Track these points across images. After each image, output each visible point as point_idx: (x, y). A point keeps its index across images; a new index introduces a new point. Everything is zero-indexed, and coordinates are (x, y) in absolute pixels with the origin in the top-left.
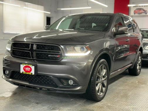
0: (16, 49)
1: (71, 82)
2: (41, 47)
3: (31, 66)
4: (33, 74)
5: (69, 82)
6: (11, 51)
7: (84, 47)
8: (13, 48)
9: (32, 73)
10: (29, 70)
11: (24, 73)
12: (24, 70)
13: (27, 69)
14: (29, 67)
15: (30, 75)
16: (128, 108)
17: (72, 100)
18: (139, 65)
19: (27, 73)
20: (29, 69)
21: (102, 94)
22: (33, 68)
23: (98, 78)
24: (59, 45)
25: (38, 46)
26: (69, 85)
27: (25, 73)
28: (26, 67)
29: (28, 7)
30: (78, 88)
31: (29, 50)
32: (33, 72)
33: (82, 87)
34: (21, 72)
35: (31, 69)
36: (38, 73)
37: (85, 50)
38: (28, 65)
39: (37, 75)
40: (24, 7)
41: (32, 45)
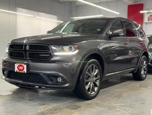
0: (13, 50)
1: (60, 80)
2: (34, 47)
3: (23, 65)
4: (26, 72)
5: (58, 79)
6: (8, 52)
7: (72, 47)
8: (11, 50)
9: (24, 72)
12: (18, 68)
13: (21, 68)
14: (22, 66)
15: (23, 73)
16: (116, 105)
17: (64, 98)
18: (145, 70)
19: (20, 72)
20: (22, 67)
21: (93, 93)
22: (25, 66)
23: (89, 77)
24: (49, 45)
25: (31, 47)
26: (58, 82)
27: (18, 71)
28: (19, 66)
29: (40, 17)
30: (67, 85)
31: (23, 51)
32: (25, 70)
33: (71, 84)
34: (16, 71)
35: (24, 67)
36: (30, 71)
37: (73, 49)
38: (21, 64)
39: (29, 73)
40: (37, 17)
41: (26, 45)
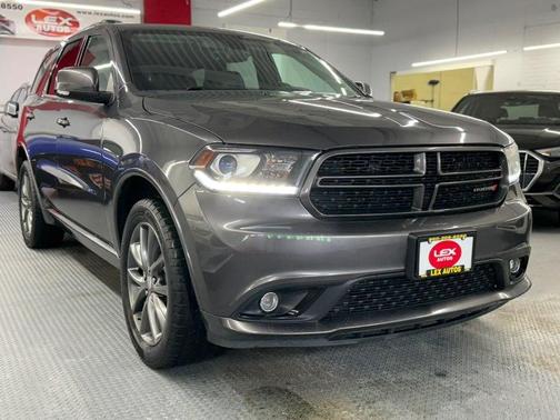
9: (462, 267)
10: (451, 258)
11: (435, 274)
12: (433, 261)
14: (452, 245)
19: (444, 272)
27: (437, 273)
32: (466, 261)
34: (422, 273)
35: (458, 250)
38: (448, 239)
